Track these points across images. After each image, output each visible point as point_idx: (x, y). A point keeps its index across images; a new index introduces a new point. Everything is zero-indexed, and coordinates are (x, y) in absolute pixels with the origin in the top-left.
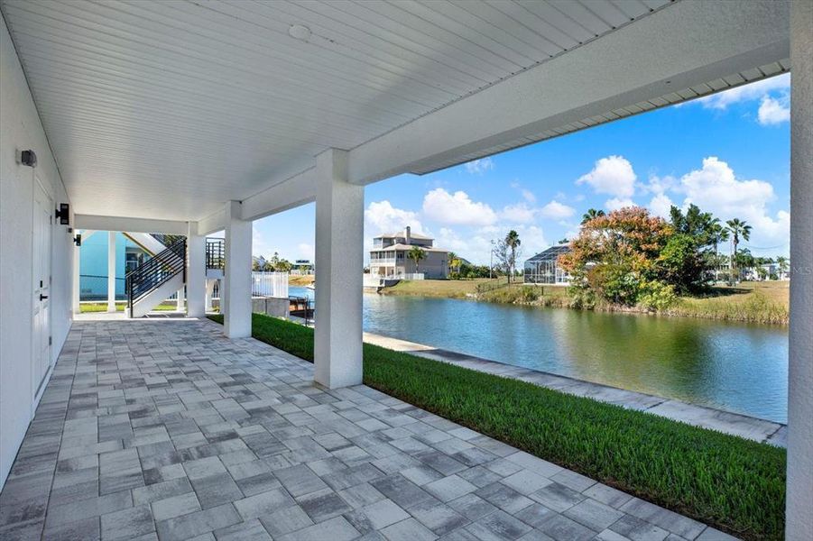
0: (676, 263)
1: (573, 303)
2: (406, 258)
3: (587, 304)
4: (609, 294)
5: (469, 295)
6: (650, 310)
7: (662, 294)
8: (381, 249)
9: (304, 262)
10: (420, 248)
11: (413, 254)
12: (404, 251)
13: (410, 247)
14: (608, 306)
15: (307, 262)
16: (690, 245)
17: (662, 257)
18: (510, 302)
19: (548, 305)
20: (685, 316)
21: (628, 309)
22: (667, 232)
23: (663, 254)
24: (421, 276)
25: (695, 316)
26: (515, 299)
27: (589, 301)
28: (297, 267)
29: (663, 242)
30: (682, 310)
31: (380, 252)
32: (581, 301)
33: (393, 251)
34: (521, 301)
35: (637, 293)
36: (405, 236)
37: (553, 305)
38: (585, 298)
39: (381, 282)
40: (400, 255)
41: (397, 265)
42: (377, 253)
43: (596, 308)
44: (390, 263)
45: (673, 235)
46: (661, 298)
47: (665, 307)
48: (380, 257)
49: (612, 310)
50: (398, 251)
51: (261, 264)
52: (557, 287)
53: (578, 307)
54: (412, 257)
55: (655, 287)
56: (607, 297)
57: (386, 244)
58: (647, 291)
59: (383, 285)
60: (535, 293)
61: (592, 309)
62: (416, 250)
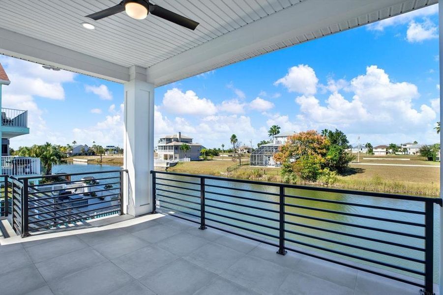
0: (335, 160)
1: (285, 180)
2: (179, 150)
3: (292, 181)
4: (304, 176)
5: (222, 173)
7: (332, 176)
8: (165, 145)
9: (111, 147)
10: (187, 144)
11: (183, 147)
12: (178, 146)
13: (181, 144)
14: (303, 182)
15: (113, 147)
17: (329, 157)
18: (248, 178)
21: (313, 183)
23: (329, 155)
24: (188, 160)
26: (250, 176)
27: (293, 179)
29: (327, 148)
30: (342, 184)
31: (164, 146)
32: (288, 179)
33: (172, 146)
35: (317, 175)
36: (178, 137)
37: (271, 180)
38: (291, 177)
39: (167, 164)
40: (176, 148)
41: (175, 153)
42: (162, 146)
43: (297, 183)
44: (171, 152)
46: (330, 179)
47: (333, 183)
48: (164, 149)
49: (306, 184)
50: (175, 146)
51: (86, 149)
53: (287, 182)
54: (183, 149)
55: (327, 173)
56: (302, 177)
57: (168, 142)
58: (322, 174)
59: (169, 166)
60: (261, 174)
62: (185, 145)
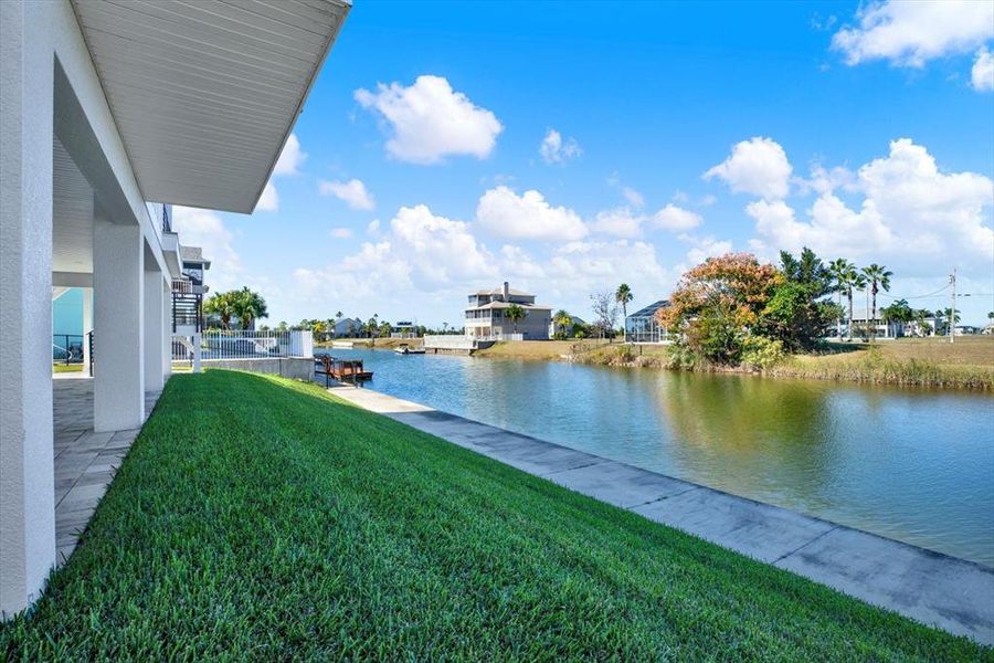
0: (784, 316)
1: (671, 363)
2: (503, 317)
3: (686, 364)
4: (709, 353)
5: (563, 356)
6: (754, 370)
7: (767, 351)
8: (476, 308)
9: (406, 324)
10: (518, 306)
11: (511, 312)
12: (500, 310)
13: (507, 305)
14: (709, 366)
15: (410, 324)
16: (801, 294)
17: (768, 310)
18: (606, 364)
19: (646, 365)
20: (793, 375)
21: (731, 370)
22: (777, 279)
23: (771, 306)
24: (519, 337)
25: (803, 377)
26: (611, 360)
27: (688, 361)
28: (398, 330)
29: (770, 292)
30: (789, 370)
31: (476, 311)
32: (679, 361)
33: (489, 310)
34: (617, 362)
35: (741, 351)
36: (503, 293)
37: (651, 366)
38: (683, 357)
39: (475, 344)
40: (497, 313)
41: (493, 325)
42: (472, 311)
43: (695, 369)
44: (486, 322)
45: (783, 284)
46: (766, 356)
47: (771, 366)
48: (476, 317)
49: (713, 371)
50: (494, 310)
51: (357, 327)
52: (660, 346)
53: (676, 368)
54: (509, 316)
55: (760, 344)
56: (707, 356)
57: (482, 302)
58: (752, 348)
59: (476, 347)
60: (632, 354)
61: (691, 370)
62: (515, 308)
